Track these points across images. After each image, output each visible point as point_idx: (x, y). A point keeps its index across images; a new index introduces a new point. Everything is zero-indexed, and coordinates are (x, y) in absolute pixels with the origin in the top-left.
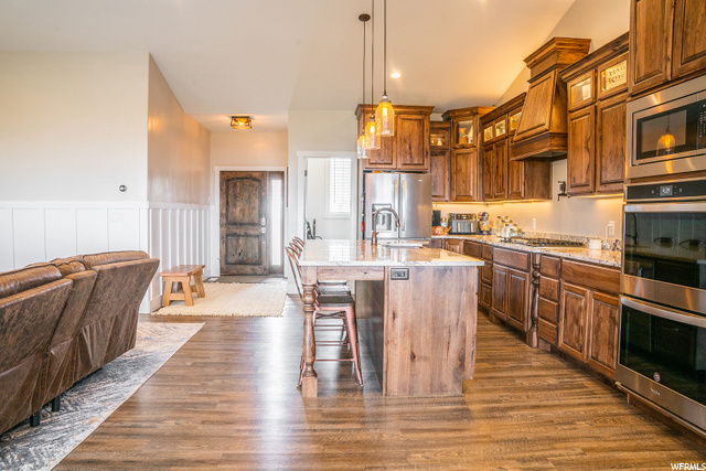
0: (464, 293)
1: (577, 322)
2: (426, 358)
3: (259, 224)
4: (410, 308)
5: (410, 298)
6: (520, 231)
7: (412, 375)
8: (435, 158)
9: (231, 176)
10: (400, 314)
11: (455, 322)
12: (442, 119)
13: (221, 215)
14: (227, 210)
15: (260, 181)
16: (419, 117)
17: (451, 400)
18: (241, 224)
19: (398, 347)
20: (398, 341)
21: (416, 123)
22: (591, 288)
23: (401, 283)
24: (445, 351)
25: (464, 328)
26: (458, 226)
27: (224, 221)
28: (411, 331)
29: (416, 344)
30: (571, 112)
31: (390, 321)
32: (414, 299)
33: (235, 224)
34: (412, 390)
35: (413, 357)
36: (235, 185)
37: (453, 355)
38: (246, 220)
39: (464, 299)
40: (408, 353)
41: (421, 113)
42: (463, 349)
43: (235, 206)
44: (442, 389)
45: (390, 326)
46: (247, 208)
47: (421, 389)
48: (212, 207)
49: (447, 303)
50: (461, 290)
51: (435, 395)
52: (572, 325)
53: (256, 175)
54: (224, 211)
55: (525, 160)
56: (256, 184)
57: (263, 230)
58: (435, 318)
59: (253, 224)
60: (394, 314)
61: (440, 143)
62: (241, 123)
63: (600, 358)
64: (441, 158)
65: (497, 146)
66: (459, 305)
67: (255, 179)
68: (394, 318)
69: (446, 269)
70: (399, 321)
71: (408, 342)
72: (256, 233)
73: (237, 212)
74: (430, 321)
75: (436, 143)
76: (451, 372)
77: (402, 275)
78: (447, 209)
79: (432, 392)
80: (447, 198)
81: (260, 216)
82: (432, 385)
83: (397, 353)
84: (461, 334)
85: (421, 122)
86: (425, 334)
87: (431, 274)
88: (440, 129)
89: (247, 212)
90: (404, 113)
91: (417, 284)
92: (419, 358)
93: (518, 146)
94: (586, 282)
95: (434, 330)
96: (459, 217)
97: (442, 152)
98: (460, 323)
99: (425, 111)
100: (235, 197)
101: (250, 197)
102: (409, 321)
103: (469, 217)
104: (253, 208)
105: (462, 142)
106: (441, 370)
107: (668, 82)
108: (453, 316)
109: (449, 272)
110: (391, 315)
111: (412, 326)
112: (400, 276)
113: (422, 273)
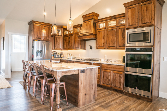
0: (95, 75)
1: (108, 78)
4: (85, 81)
7: (85, 100)
11: (94, 83)
19: (82, 93)
20: (82, 91)
21: (48, 28)
22: (112, 71)
23: (83, 74)
25: (95, 84)
29: (86, 91)
30: (98, 30)
32: (85, 78)
34: (85, 104)
35: (85, 94)
37: (93, 92)
39: (95, 77)
40: (84, 94)
41: (49, 25)
42: (95, 90)
44: (91, 101)
45: (80, 87)
49: (92, 78)
51: (89, 104)
52: (106, 79)
55: (80, 40)
58: (90, 82)
60: (81, 83)
63: (116, 86)
64: (52, 38)
65: (69, 36)
68: (81, 84)
69: (92, 69)
71: (84, 90)
74: (89, 84)
76: (93, 96)
77: (83, 71)
82: (89, 101)
84: (95, 86)
85: (49, 28)
86: (88, 87)
87: (89, 71)
90: (45, 25)
91: (86, 73)
92: (87, 94)
93: (80, 37)
94: (110, 69)
95: (90, 86)
102: (84, 84)
103: (58, 53)
106: (91, 96)
107: (138, 27)
108: (93, 81)
109: (93, 69)
111: (85, 86)
112: (83, 72)
113: (87, 70)
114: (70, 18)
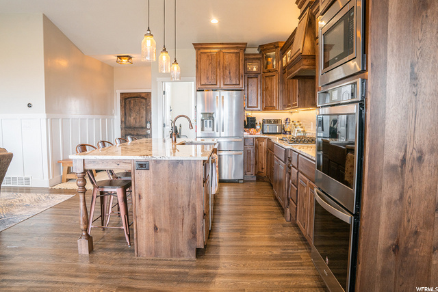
0: (193, 181)
2: (165, 230)
3: (146, 128)
4: (152, 191)
5: (151, 184)
6: (304, 131)
7: (156, 243)
8: (250, 80)
9: (127, 96)
10: (144, 196)
11: (187, 204)
12: (258, 52)
13: (122, 121)
14: (125, 118)
15: (146, 99)
16: (236, 51)
17: (186, 263)
18: (135, 128)
19: (144, 221)
20: (144, 216)
21: (234, 55)
23: (143, 172)
24: (180, 226)
25: (194, 208)
26: (268, 128)
27: (124, 126)
28: (153, 209)
29: (157, 218)
31: (137, 201)
32: (154, 185)
33: (130, 128)
34: (156, 254)
35: (156, 228)
36: (130, 102)
37: (186, 228)
38: (138, 125)
39: (194, 187)
40: (152, 226)
41: (237, 48)
42: (195, 224)
43: (130, 116)
44: (179, 254)
45: (137, 205)
46: (138, 117)
47: (163, 254)
48: (115, 117)
49: (180, 189)
50: (191, 179)
51: (174, 259)
53: (143, 95)
54: (123, 119)
55: (299, 78)
56: (144, 101)
57: (149, 132)
58: (171, 200)
59: (142, 128)
60: (140, 196)
61: (255, 69)
62: (125, 61)
64: (255, 80)
65: (288, 70)
66: (189, 191)
67: (143, 98)
69: (178, 162)
70: (143, 201)
71: (152, 217)
72: (144, 133)
73: (132, 120)
74: (167, 202)
75: (252, 69)
76: (186, 242)
78: (260, 116)
79: (172, 256)
80: (259, 108)
81: (147, 122)
82: (171, 250)
83: (144, 224)
84: (192, 213)
85: (237, 54)
86: (164, 213)
87: (167, 166)
88: (254, 59)
89: (138, 120)
90: (225, 48)
91: (156, 173)
92: (161, 230)
95: (171, 209)
96: (269, 121)
97: (256, 75)
98: (191, 205)
99: (242, 47)
100: (130, 110)
101: (140, 110)
102: (151, 201)
103: (276, 121)
104: (142, 117)
105: (270, 67)
106: (178, 240)
108: (185, 199)
109: (180, 165)
110: (137, 197)
111: (154, 206)
112: (142, 167)
113: (159, 166)
114: (149, 30)
